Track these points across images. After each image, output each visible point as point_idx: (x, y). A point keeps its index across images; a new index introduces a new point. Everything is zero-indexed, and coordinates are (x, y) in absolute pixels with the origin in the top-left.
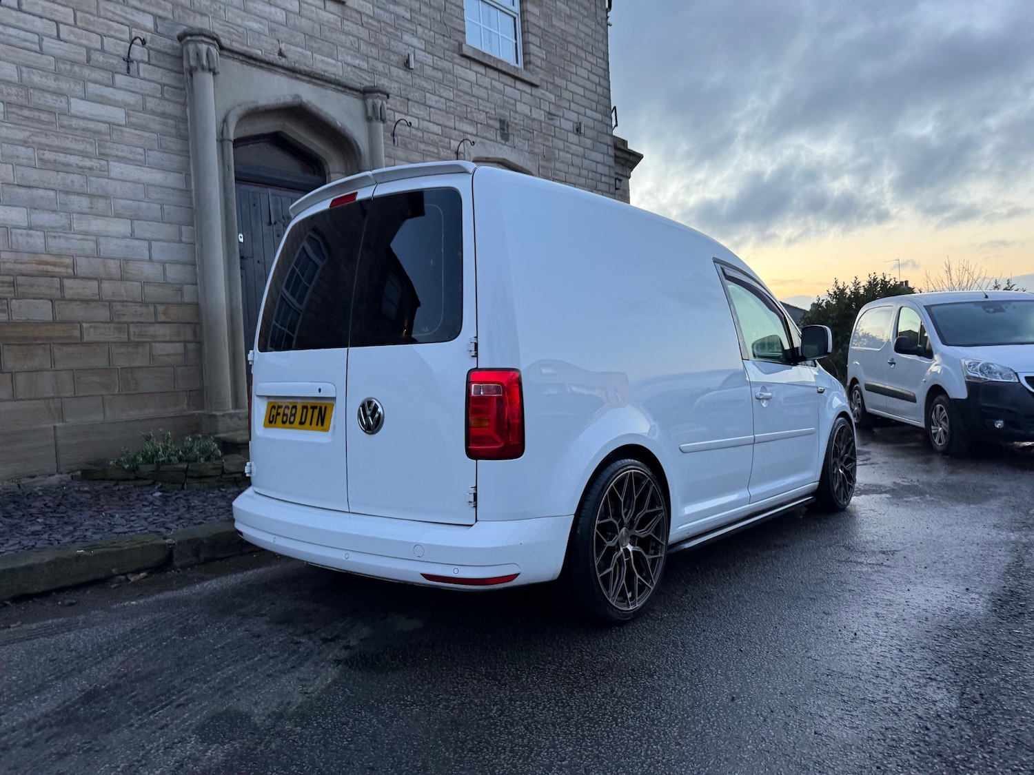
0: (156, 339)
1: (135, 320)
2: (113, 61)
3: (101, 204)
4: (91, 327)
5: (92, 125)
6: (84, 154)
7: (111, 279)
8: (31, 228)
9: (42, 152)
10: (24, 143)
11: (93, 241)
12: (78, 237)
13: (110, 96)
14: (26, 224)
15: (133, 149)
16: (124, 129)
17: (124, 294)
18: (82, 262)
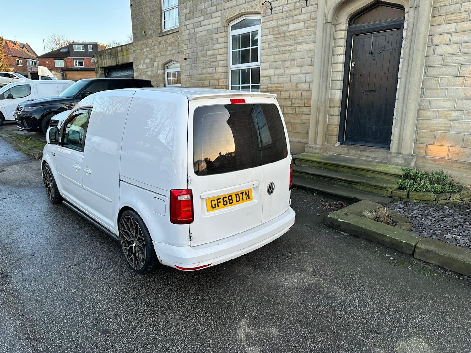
0: (303, 113)
1: (298, 106)
2: (302, 3)
3: (293, 62)
4: (285, 108)
5: (293, 33)
6: (290, 45)
7: (293, 91)
8: (275, 76)
9: (279, 48)
10: (276, 47)
11: (289, 77)
12: (286, 76)
13: (300, 18)
14: (274, 74)
15: (305, 37)
16: (303, 30)
17: (296, 96)
18: (286, 85)
